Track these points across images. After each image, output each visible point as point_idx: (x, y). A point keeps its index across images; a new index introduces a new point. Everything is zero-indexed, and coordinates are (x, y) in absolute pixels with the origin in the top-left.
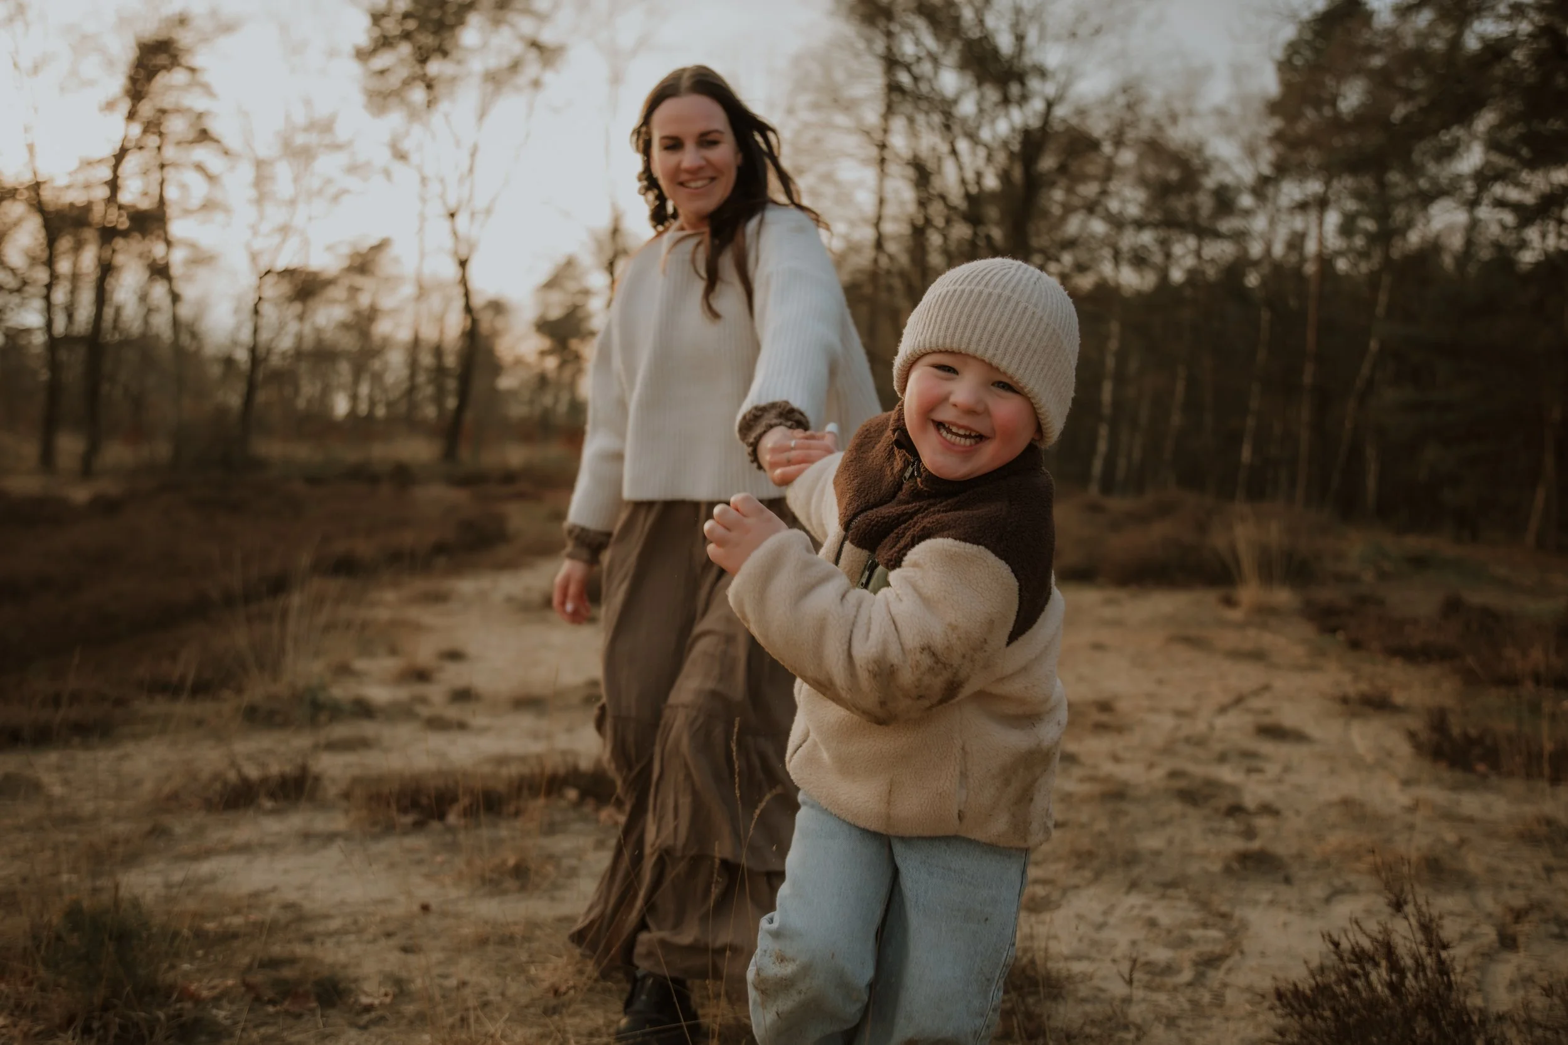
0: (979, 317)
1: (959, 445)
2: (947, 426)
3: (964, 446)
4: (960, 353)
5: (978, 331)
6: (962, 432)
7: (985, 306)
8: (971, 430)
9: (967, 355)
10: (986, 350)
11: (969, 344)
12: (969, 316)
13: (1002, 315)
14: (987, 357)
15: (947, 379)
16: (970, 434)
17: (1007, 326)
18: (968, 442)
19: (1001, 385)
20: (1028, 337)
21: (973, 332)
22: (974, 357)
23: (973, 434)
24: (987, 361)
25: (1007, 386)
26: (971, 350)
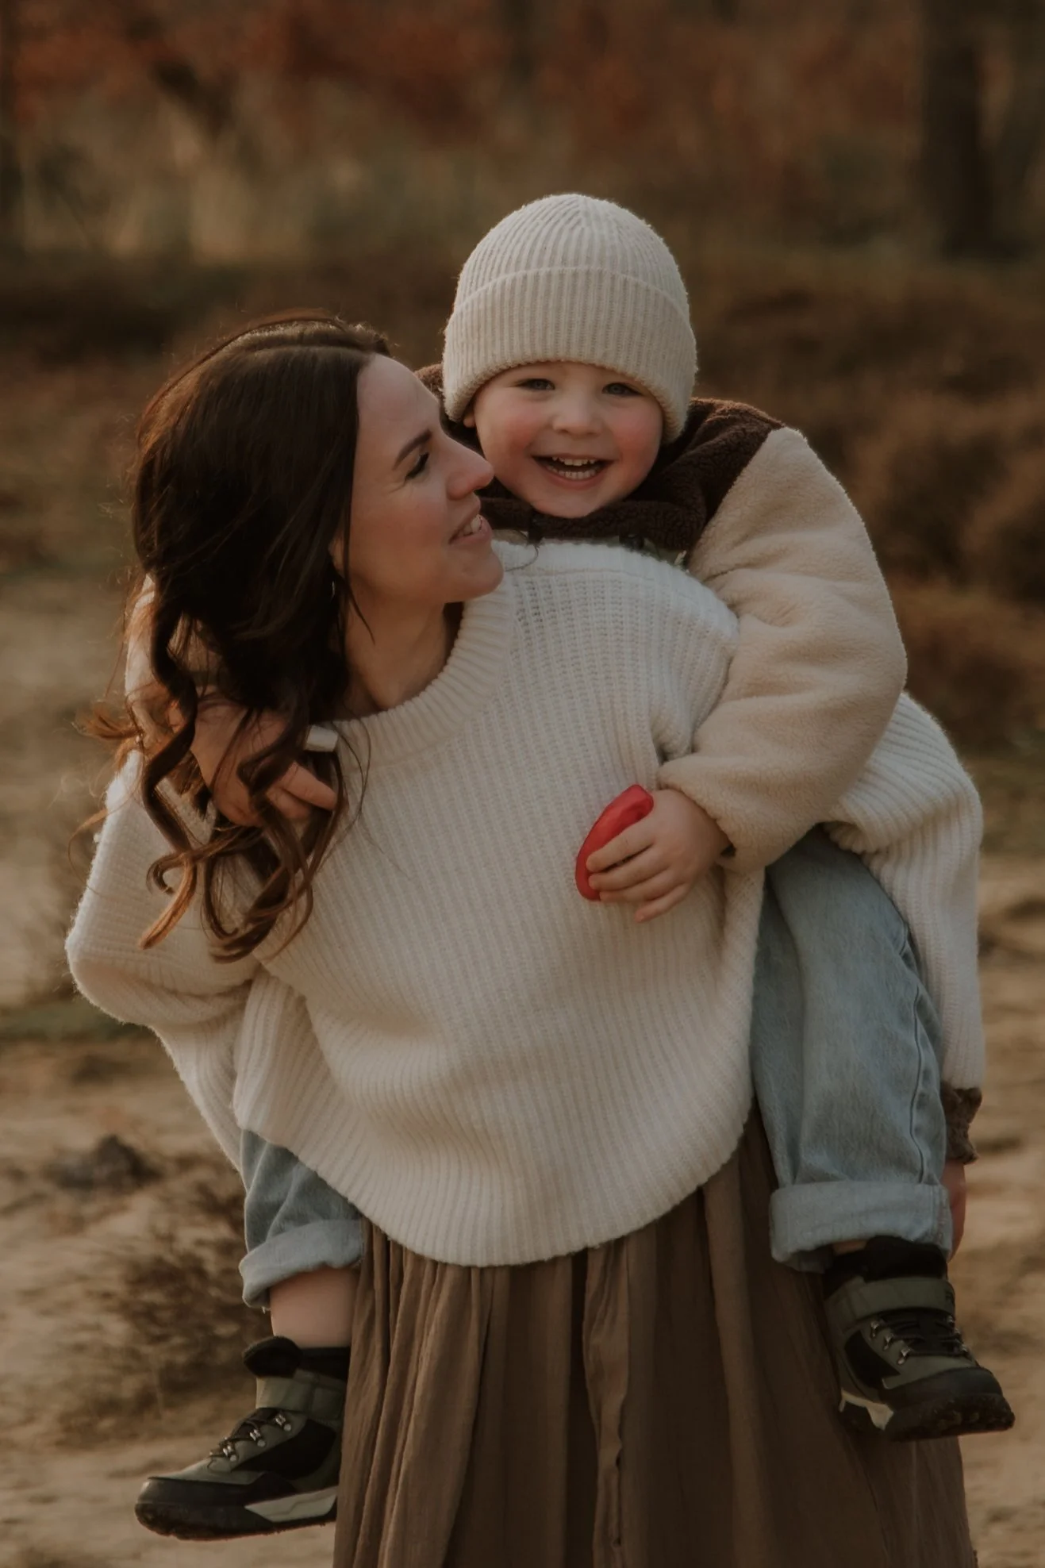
0: (572, 308)
1: (577, 480)
2: (555, 459)
3: (585, 479)
4: (559, 362)
5: (576, 329)
6: (578, 463)
7: (574, 292)
8: (589, 457)
9: (569, 362)
10: (593, 350)
11: (569, 347)
12: (558, 309)
13: (600, 299)
14: (597, 359)
15: (545, 399)
16: (589, 462)
17: (611, 312)
18: (587, 474)
19: (613, 388)
20: (640, 319)
21: (570, 332)
22: (580, 364)
23: (592, 462)
24: (597, 364)
25: (621, 388)
26: (574, 354)
